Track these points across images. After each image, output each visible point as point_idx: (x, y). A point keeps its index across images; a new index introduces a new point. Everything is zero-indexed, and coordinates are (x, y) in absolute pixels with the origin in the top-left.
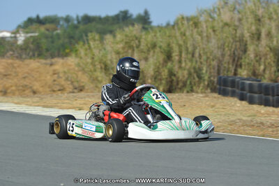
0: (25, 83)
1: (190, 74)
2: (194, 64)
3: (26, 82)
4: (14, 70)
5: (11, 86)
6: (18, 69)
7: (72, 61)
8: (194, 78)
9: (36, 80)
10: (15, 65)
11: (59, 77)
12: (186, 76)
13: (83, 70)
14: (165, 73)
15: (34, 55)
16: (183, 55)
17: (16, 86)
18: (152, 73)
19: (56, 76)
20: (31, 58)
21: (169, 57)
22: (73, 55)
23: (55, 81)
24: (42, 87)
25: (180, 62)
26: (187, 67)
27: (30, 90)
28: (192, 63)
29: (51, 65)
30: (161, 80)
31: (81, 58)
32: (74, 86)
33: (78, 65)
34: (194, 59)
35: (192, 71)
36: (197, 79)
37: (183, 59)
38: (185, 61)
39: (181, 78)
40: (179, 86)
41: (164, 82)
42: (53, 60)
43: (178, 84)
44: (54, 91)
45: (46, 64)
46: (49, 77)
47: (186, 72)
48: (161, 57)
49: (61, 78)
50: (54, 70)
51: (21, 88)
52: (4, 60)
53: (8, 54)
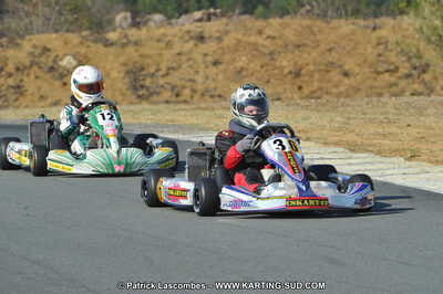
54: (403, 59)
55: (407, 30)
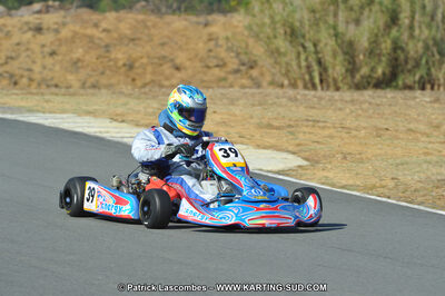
0: (163, 53)
1: (427, 48)
2: (433, 32)
3: (165, 52)
4: (146, 31)
5: (142, 58)
6: (153, 31)
7: (239, 19)
8: (433, 56)
9: (181, 48)
10: (149, 24)
11: (217, 45)
12: (421, 51)
13: (257, 36)
14: (386, 45)
15: (179, 8)
16: (417, 17)
17: (148, 57)
18: (366, 44)
19: (212, 43)
20: (174, 12)
21: (394, 19)
22: (242, 10)
23: (210, 51)
24: (190, 59)
25: (411, 27)
26: (423, 37)
27: (169, 64)
28: (430, 30)
29: (206, 25)
30: (379, 55)
31: (254, 16)
32: (240, 60)
33: (249, 28)
34: (434, 24)
35: (431, 43)
36: (437, 57)
37: (416, 24)
38: (420, 27)
39: (412, 53)
40: (409, 67)
41: (384, 59)
42: (210, 18)
43: (406, 62)
44: (208, 67)
45: (198, 23)
46: (201, 45)
47: (420, 45)
48: (382, 20)
49: (221, 46)
50: (210, 35)
51: (156, 61)
52: (130, 15)
53: (139, 6)
54: (232, 54)
55: (237, 27)
